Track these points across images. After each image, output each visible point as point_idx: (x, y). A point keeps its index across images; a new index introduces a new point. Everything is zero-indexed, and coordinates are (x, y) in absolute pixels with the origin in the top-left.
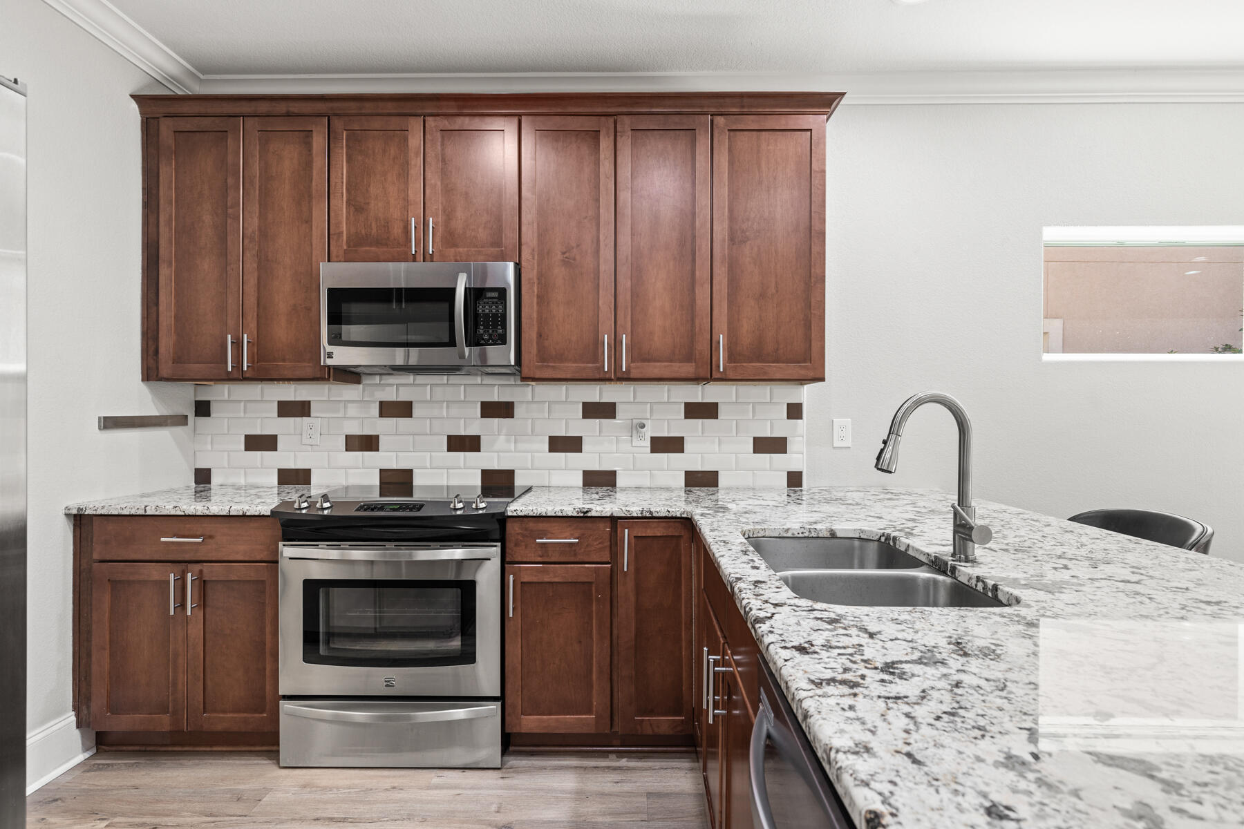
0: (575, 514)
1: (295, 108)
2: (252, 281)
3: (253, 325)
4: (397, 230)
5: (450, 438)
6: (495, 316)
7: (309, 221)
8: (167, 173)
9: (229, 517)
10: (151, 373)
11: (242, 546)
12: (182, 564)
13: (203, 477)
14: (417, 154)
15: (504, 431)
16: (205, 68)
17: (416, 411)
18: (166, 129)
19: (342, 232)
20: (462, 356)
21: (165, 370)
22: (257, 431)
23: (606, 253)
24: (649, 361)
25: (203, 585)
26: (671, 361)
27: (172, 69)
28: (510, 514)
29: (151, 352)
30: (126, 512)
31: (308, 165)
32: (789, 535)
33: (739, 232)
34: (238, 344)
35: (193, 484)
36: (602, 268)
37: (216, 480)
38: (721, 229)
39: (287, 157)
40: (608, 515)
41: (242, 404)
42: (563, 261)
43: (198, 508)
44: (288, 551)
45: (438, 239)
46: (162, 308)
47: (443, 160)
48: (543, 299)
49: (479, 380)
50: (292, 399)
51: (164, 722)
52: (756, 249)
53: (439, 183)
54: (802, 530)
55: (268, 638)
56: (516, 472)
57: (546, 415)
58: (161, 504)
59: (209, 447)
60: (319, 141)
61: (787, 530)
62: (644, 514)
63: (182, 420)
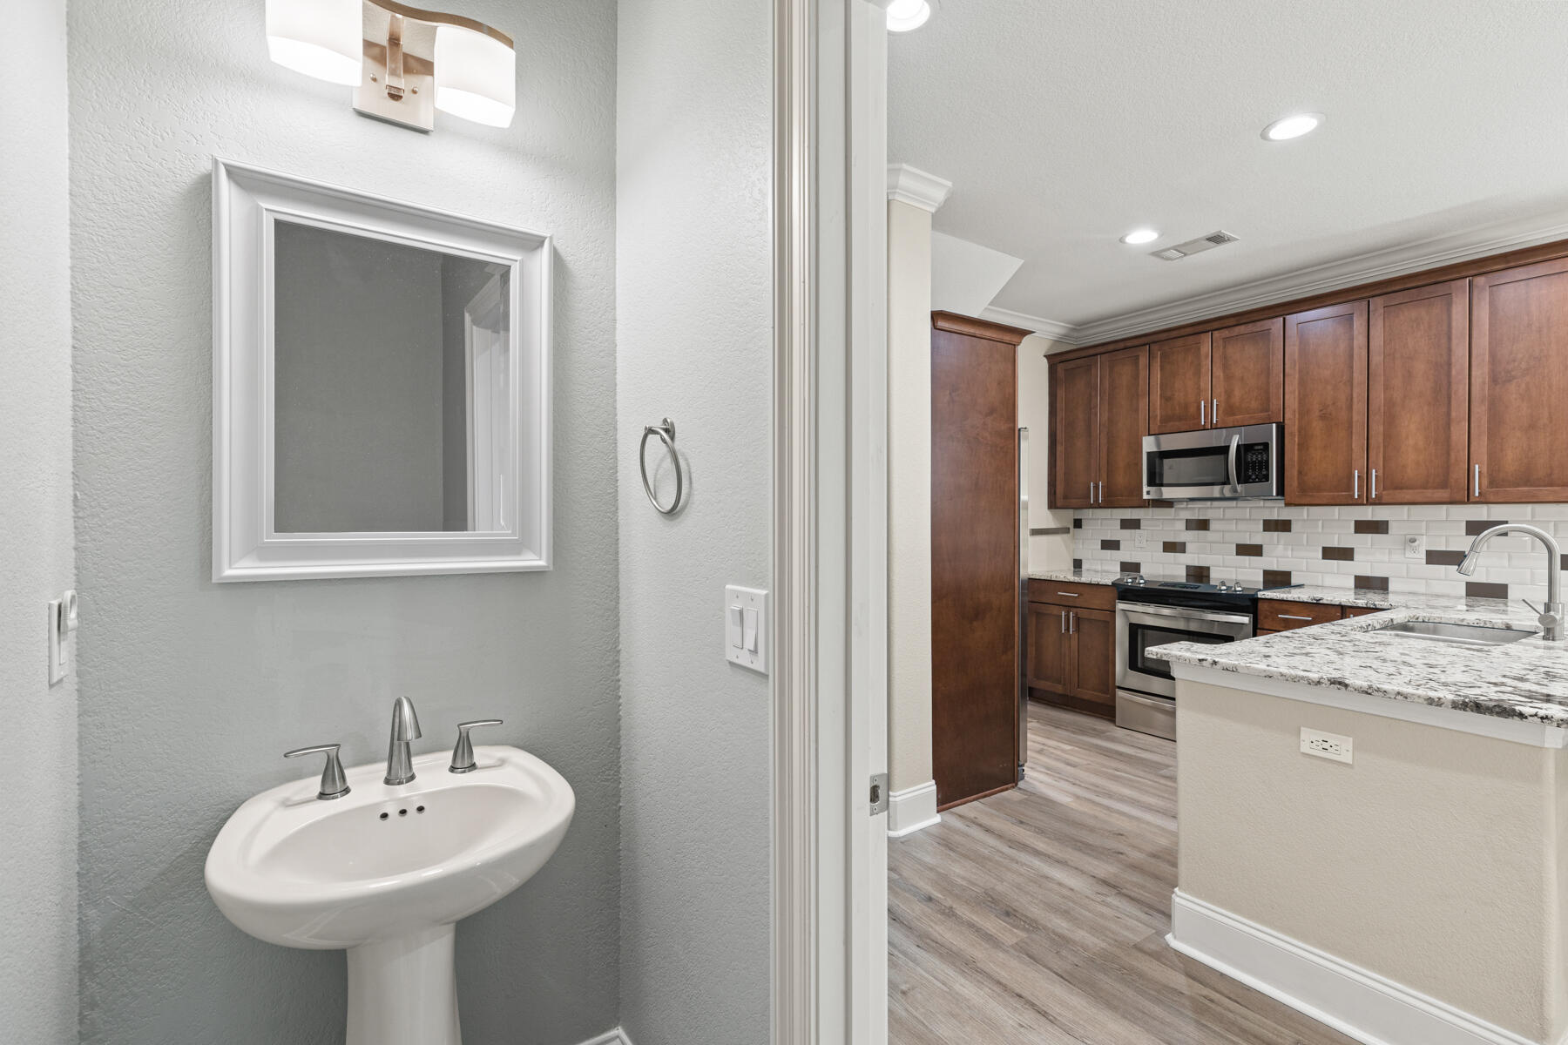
0: (1310, 601)
1: (1129, 344)
2: (1104, 450)
3: (1104, 476)
4: (1192, 410)
5: (1238, 546)
6: (1260, 462)
7: (1137, 410)
8: (1061, 393)
9: (1090, 584)
10: (1053, 504)
11: (1098, 601)
12: (1068, 607)
13: (1078, 564)
14: (1207, 356)
15: (1282, 542)
16: (1080, 326)
17: (1213, 526)
18: (1060, 368)
19: (1157, 416)
20: (1235, 491)
21: (1059, 504)
22: (1108, 538)
23: (1359, 407)
24: (1401, 488)
25: (1078, 620)
26: (1425, 488)
27: (1062, 331)
28: (1259, 596)
29: (1053, 491)
30: (1043, 578)
31: (1136, 377)
32: (1464, 623)
33: (1503, 374)
34: (1096, 487)
35: (1072, 568)
36: (1355, 418)
37: (1084, 566)
38: (1481, 373)
39: (1125, 372)
40: (1337, 603)
41: (1099, 521)
42: (1321, 416)
43: (1077, 579)
44: (1121, 606)
45: (1220, 412)
46: (1058, 468)
47: (1225, 358)
48: (1303, 446)
49: (1262, 503)
50: (1129, 518)
51: (1059, 689)
52: (1523, 386)
53: (1222, 374)
54: (1478, 621)
55: (1110, 653)
56: (1292, 573)
57: (1320, 530)
58: (1058, 575)
59: (1081, 546)
60: (1143, 361)
61: (1463, 620)
62: (1369, 606)
63: (1066, 531)
